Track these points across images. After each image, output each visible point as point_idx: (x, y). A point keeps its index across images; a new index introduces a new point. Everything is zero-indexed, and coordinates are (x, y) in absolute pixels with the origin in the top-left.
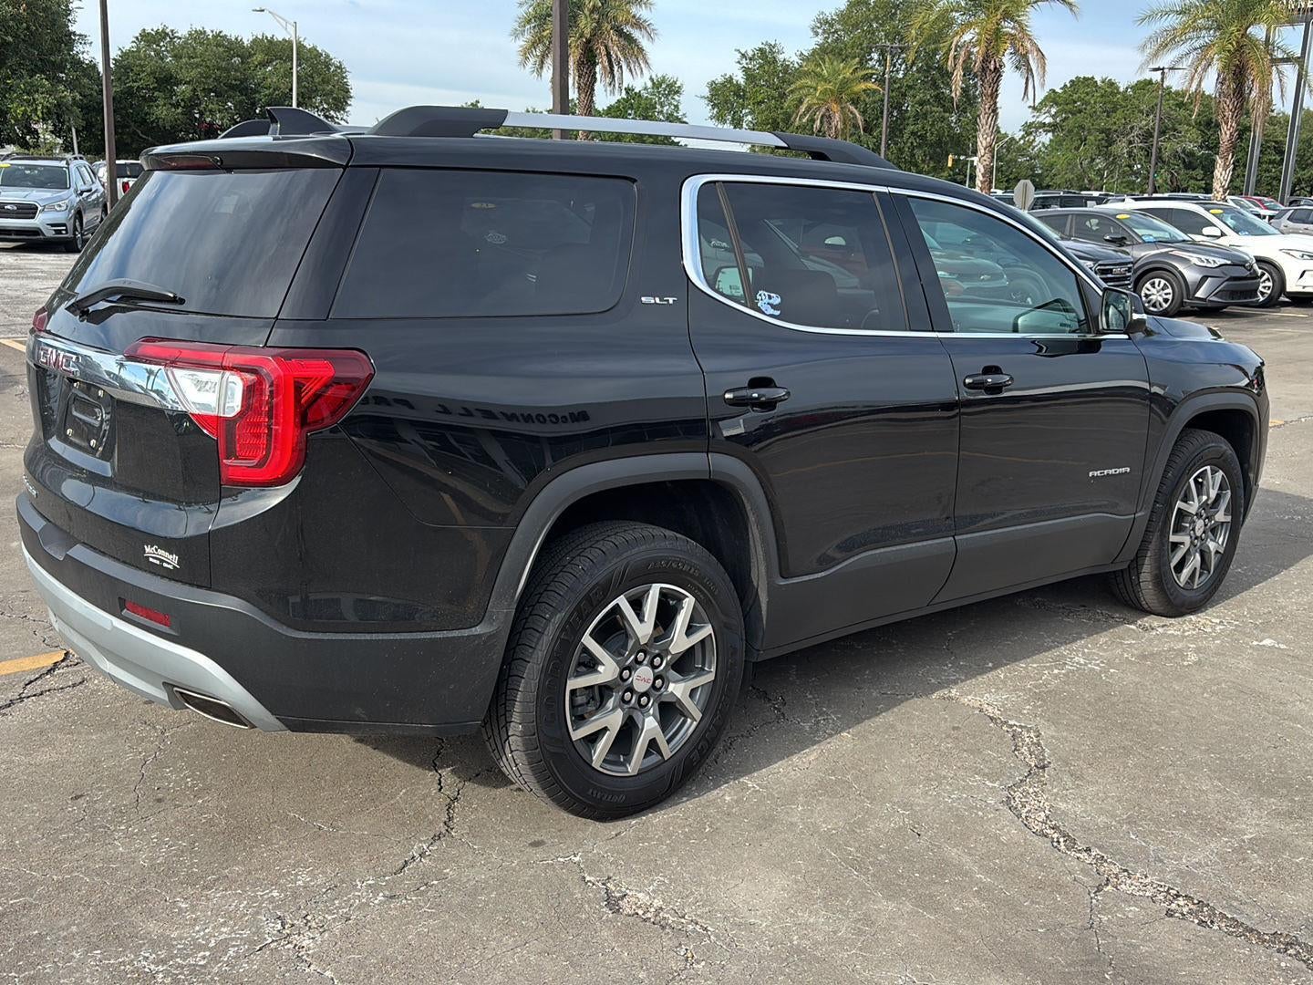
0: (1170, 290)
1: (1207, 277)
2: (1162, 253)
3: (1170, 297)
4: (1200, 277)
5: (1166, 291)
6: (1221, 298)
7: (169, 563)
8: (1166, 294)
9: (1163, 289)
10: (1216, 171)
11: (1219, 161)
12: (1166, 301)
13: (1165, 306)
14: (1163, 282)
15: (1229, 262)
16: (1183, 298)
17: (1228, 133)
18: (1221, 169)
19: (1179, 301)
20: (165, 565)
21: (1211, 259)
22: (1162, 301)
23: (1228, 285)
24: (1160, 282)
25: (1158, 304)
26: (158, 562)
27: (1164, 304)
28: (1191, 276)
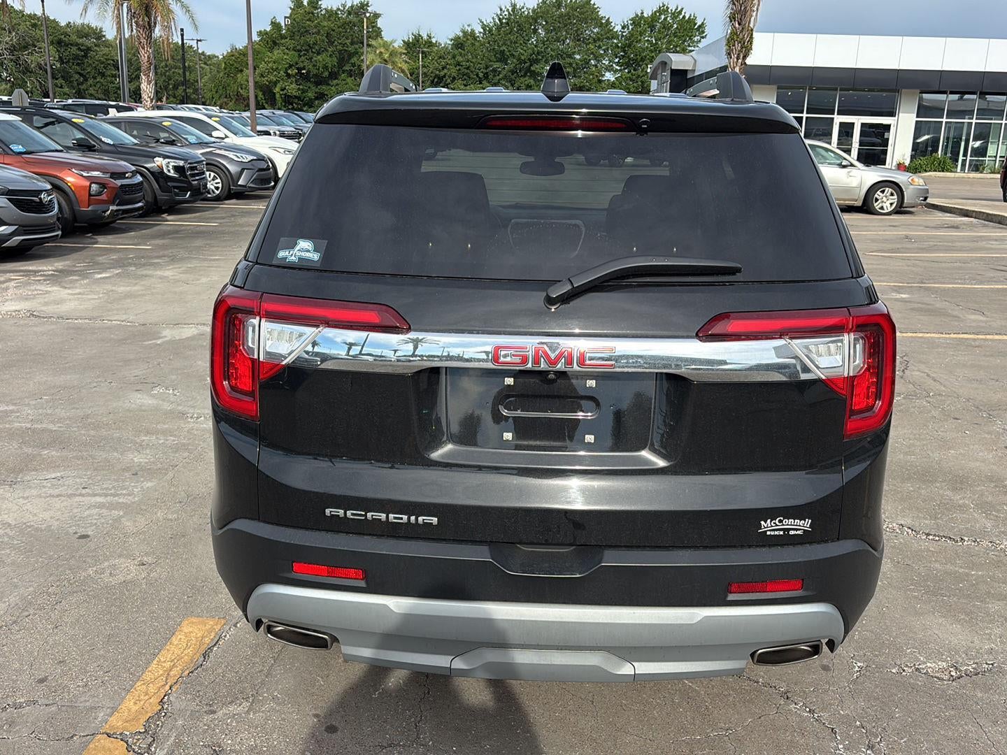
0: (219, 180)
1: (244, 169)
2: (207, 152)
3: (220, 185)
4: (240, 170)
5: (217, 181)
6: (256, 184)
7: (797, 530)
8: (216, 183)
9: (213, 180)
10: (142, 85)
11: (144, 77)
12: (217, 188)
13: (217, 192)
14: (212, 174)
15: (255, 158)
16: (230, 186)
17: (146, 55)
18: (146, 84)
19: (227, 189)
20: (792, 533)
21: (244, 156)
22: (214, 189)
23: (258, 175)
24: (210, 174)
25: (211, 192)
26: (782, 533)
27: (216, 191)
28: (233, 169)
